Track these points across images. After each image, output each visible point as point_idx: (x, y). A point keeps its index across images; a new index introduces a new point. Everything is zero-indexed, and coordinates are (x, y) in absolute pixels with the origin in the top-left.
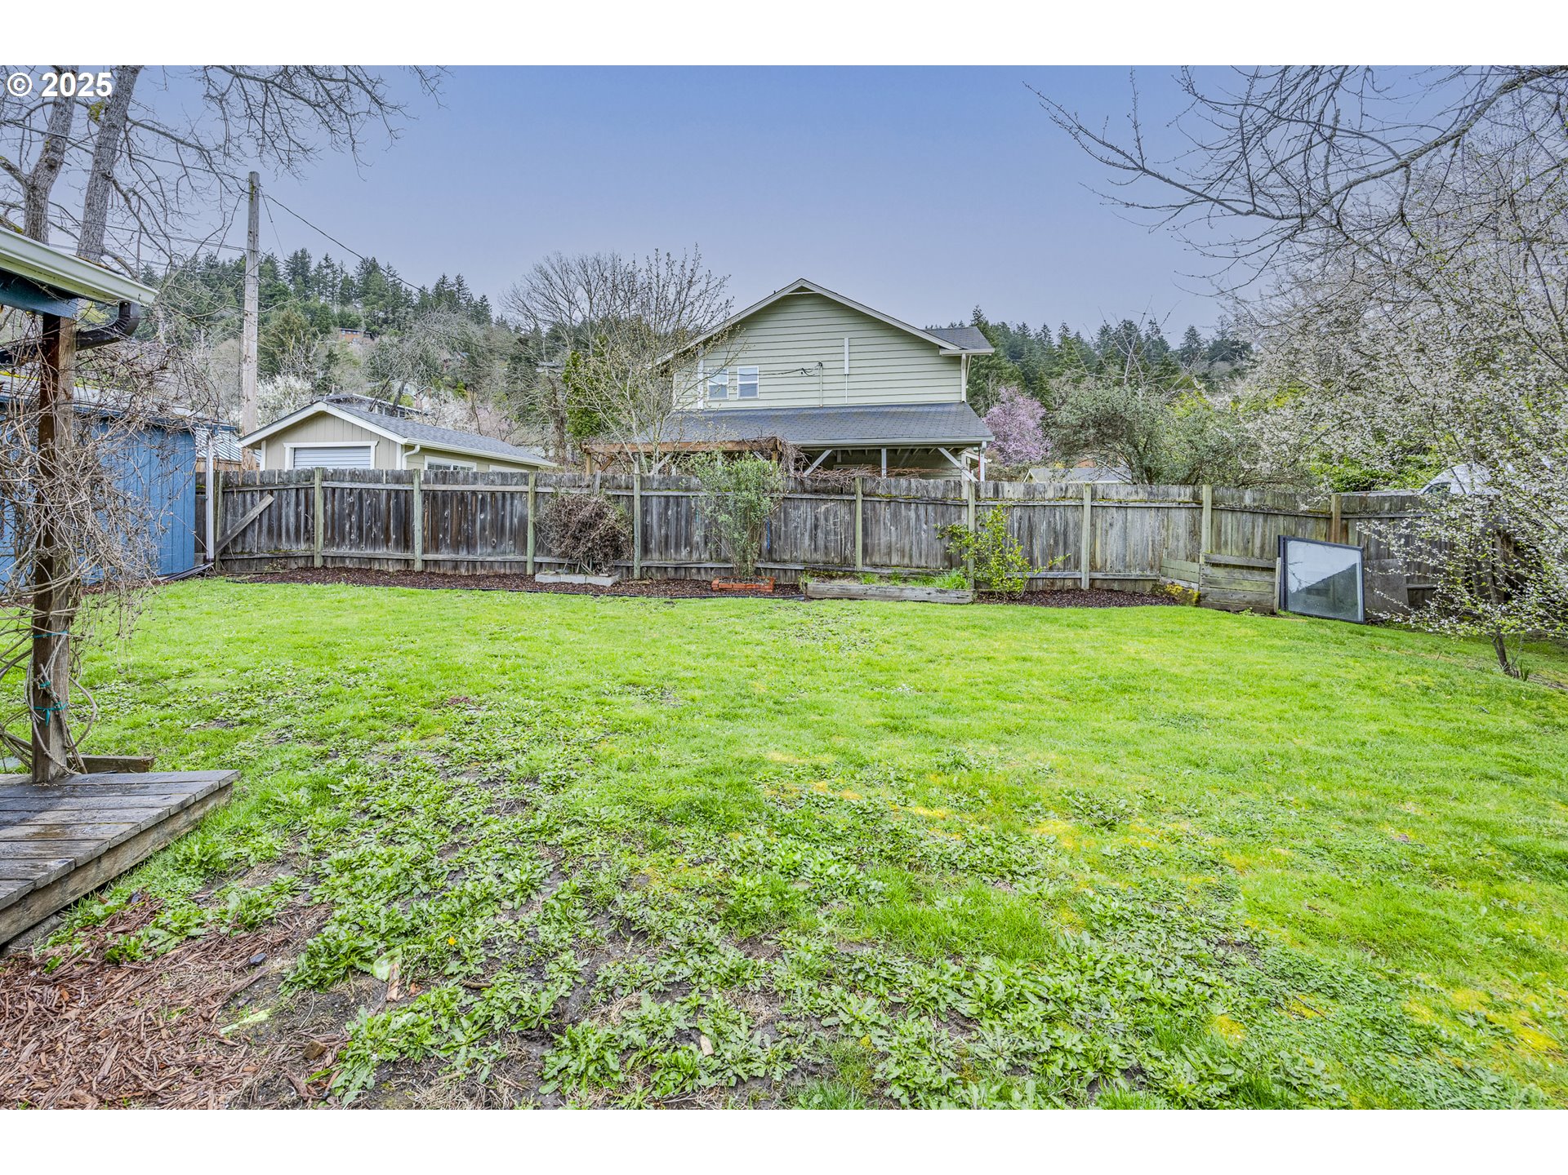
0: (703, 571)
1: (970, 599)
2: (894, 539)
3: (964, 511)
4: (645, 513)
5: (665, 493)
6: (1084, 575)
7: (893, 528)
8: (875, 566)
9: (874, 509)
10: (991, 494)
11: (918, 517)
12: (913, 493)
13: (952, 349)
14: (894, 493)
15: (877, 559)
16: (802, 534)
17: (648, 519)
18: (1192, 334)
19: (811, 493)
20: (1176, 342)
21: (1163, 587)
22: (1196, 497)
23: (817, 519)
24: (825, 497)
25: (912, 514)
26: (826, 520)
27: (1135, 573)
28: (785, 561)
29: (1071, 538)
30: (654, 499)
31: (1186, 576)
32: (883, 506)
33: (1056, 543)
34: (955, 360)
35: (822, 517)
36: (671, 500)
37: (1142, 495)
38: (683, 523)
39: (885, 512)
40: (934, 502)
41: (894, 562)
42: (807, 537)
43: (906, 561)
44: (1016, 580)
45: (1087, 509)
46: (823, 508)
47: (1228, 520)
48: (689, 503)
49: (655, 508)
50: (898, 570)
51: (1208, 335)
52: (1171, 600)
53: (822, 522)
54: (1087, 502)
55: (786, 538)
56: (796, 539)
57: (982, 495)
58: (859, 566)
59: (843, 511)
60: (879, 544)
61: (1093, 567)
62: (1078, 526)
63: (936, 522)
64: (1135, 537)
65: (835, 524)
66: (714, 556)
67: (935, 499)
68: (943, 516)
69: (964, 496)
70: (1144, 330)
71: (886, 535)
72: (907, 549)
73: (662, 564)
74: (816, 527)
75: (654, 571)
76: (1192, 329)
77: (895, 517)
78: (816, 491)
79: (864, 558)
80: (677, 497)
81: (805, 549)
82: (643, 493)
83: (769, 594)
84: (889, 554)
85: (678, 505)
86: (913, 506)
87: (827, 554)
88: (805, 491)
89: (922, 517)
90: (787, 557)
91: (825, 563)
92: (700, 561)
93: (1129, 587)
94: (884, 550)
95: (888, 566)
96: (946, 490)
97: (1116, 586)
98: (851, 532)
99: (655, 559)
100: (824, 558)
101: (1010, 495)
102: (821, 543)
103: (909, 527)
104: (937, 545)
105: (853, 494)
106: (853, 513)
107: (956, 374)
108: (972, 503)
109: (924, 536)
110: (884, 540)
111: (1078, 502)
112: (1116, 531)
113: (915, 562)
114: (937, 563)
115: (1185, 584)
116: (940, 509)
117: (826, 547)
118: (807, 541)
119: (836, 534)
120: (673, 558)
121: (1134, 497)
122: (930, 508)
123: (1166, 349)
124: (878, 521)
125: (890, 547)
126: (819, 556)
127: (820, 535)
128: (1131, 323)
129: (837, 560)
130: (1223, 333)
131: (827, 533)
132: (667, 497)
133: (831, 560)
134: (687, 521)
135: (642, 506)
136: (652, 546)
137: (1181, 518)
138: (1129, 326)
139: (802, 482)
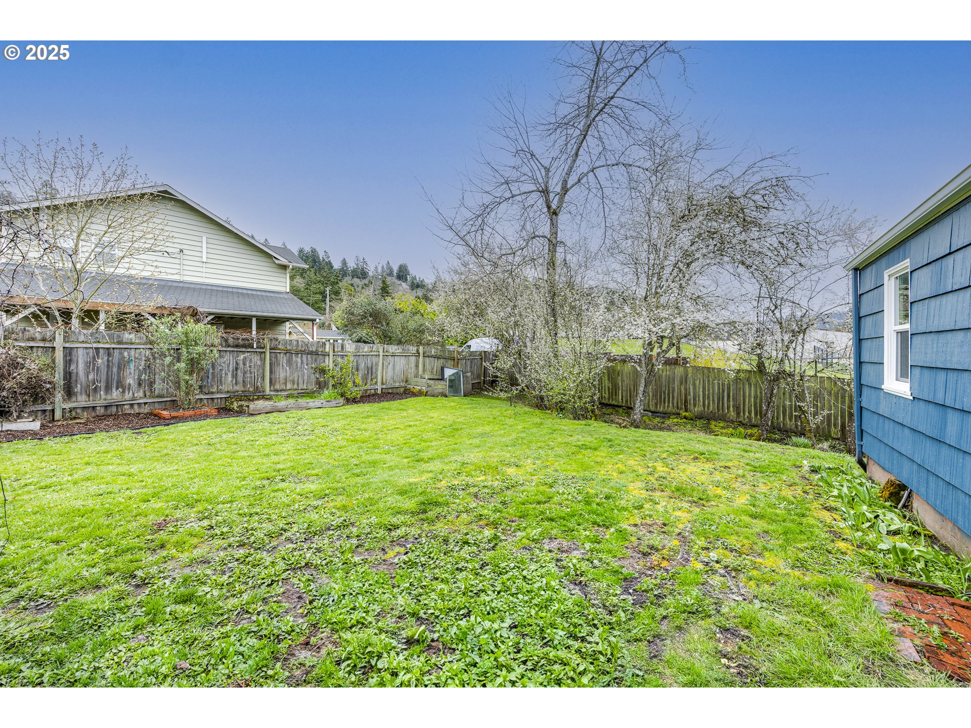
0: (136, 407)
1: (342, 404)
2: (288, 375)
3: (327, 358)
4: (68, 362)
5: (95, 345)
6: (379, 387)
7: (288, 368)
8: (277, 391)
9: (276, 357)
10: (340, 349)
11: (302, 361)
12: (300, 348)
13: (283, 261)
14: (289, 348)
15: (277, 387)
16: (226, 374)
17: (73, 367)
18: (344, 262)
19: (233, 347)
20: (337, 265)
21: (409, 389)
22: (418, 351)
23: (237, 364)
24: (244, 350)
25: (299, 360)
26: (244, 364)
27: (397, 385)
28: (212, 393)
29: (374, 370)
30: (80, 352)
31: (420, 384)
32: (282, 355)
33: (368, 373)
34: (284, 267)
35: (241, 363)
36: (101, 351)
37: (400, 350)
38: (115, 370)
39: (283, 359)
40: (311, 353)
41: (288, 387)
42: (230, 375)
43: (295, 386)
44: (357, 393)
45: (381, 357)
46: (242, 357)
47: (427, 360)
48: (121, 353)
49: (81, 359)
50: (290, 392)
51: (351, 265)
52: (414, 395)
53: (241, 365)
54: (381, 354)
55: (213, 377)
56: (221, 377)
57: (336, 350)
58: (268, 392)
59: (256, 359)
60: (279, 378)
61: (382, 384)
62: (377, 364)
63: (312, 364)
64: (397, 368)
65: (250, 367)
66: (148, 394)
67: (312, 352)
68: (316, 360)
69: (327, 350)
70: (321, 255)
71: (283, 372)
72: (296, 380)
73: (90, 404)
74: (237, 369)
75: (79, 411)
76: (344, 260)
77: (289, 362)
78: (237, 346)
79: (270, 387)
80: (108, 349)
81: (228, 384)
82: (67, 345)
83: (216, 415)
84: (285, 384)
85: (109, 355)
86: (300, 355)
87: (244, 386)
88: (229, 346)
89: (305, 361)
90: (215, 390)
91: (243, 392)
92: (134, 399)
93: (395, 391)
94: (282, 381)
95: (285, 390)
96: (318, 347)
97: (390, 391)
98: (261, 371)
99: (81, 400)
100: (242, 389)
101: (349, 350)
102: (240, 379)
103: (297, 368)
104: (313, 376)
105: (263, 348)
106: (263, 360)
107: (283, 276)
108: (331, 354)
109: (306, 372)
110: (282, 375)
111: (377, 353)
112: (390, 367)
113: (301, 387)
114: (313, 387)
115: (419, 388)
116: (314, 357)
117: (244, 382)
118: (230, 378)
119: (251, 373)
120: (101, 399)
121: (398, 351)
122: (309, 356)
123: (332, 267)
124: (279, 364)
125: (286, 379)
126: (239, 388)
127: (240, 373)
128: (315, 250)
129: (251, 389)
130: (357, 265)
131: (245, 373)
132: (97, 349)
133: (247, 389)
134: (119, 368)
135: (65, 356)
136: (78, 389)
137: (413, 359)
138: (314, 251)
139: (226, 341)
